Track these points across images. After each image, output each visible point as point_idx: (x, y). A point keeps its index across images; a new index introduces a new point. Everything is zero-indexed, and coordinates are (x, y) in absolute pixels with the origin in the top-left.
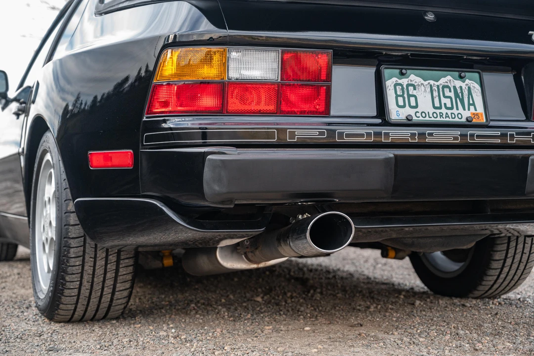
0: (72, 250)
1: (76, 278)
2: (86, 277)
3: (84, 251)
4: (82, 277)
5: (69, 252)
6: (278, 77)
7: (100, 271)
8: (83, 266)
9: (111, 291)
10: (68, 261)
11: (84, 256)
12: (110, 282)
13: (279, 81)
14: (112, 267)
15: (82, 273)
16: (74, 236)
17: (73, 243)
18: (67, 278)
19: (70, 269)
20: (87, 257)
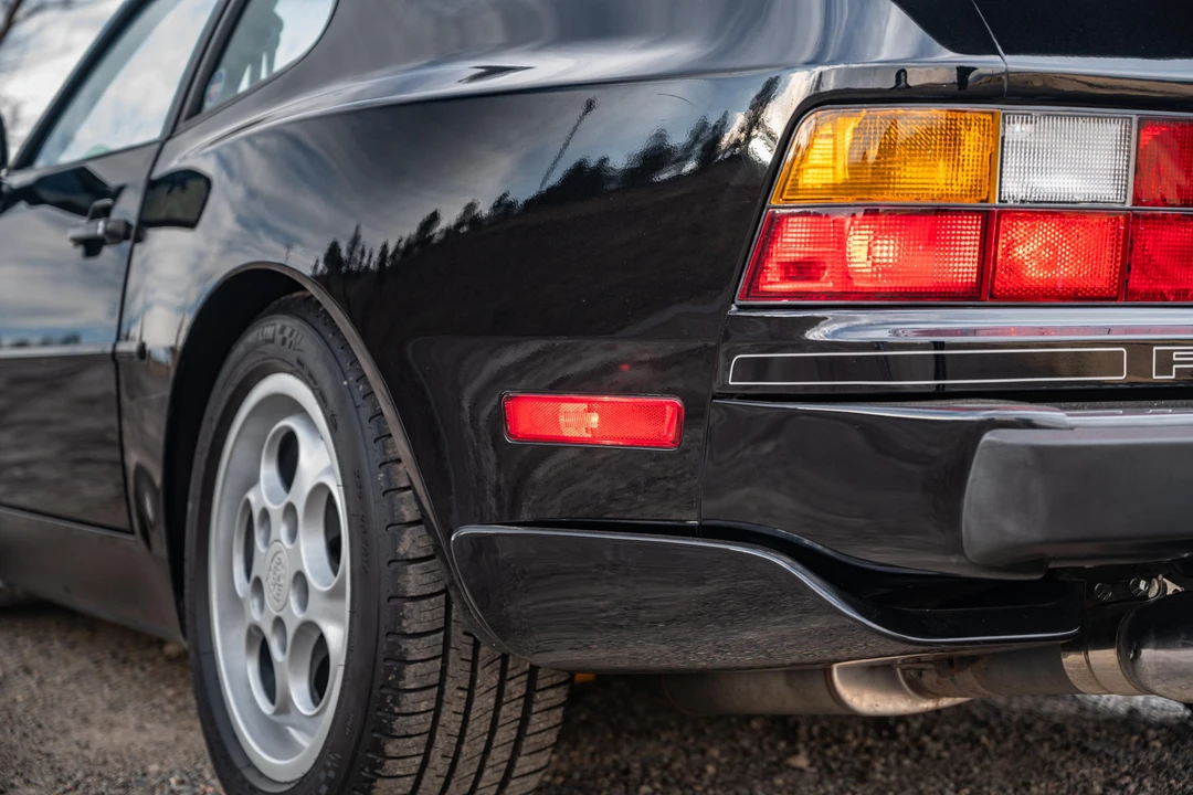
0: (410, 670)
1: (414, 746)
2: (443, 743)
3: (443, 672)
4: (430, 744)
5: (400, 676)
6: (1126, 197)
7: (479, 726)
8: (437, 712)
9: (498, 777)
10: (396, 702)
11: (441, 685)
12: (500, 755)
13: (1128, 205)
14: (511, 712)
15: (432, 734)
16: (417, 628)
17: (415, 649)
18: (390, 749)
19: (399, 724)
20: (450, 687)
